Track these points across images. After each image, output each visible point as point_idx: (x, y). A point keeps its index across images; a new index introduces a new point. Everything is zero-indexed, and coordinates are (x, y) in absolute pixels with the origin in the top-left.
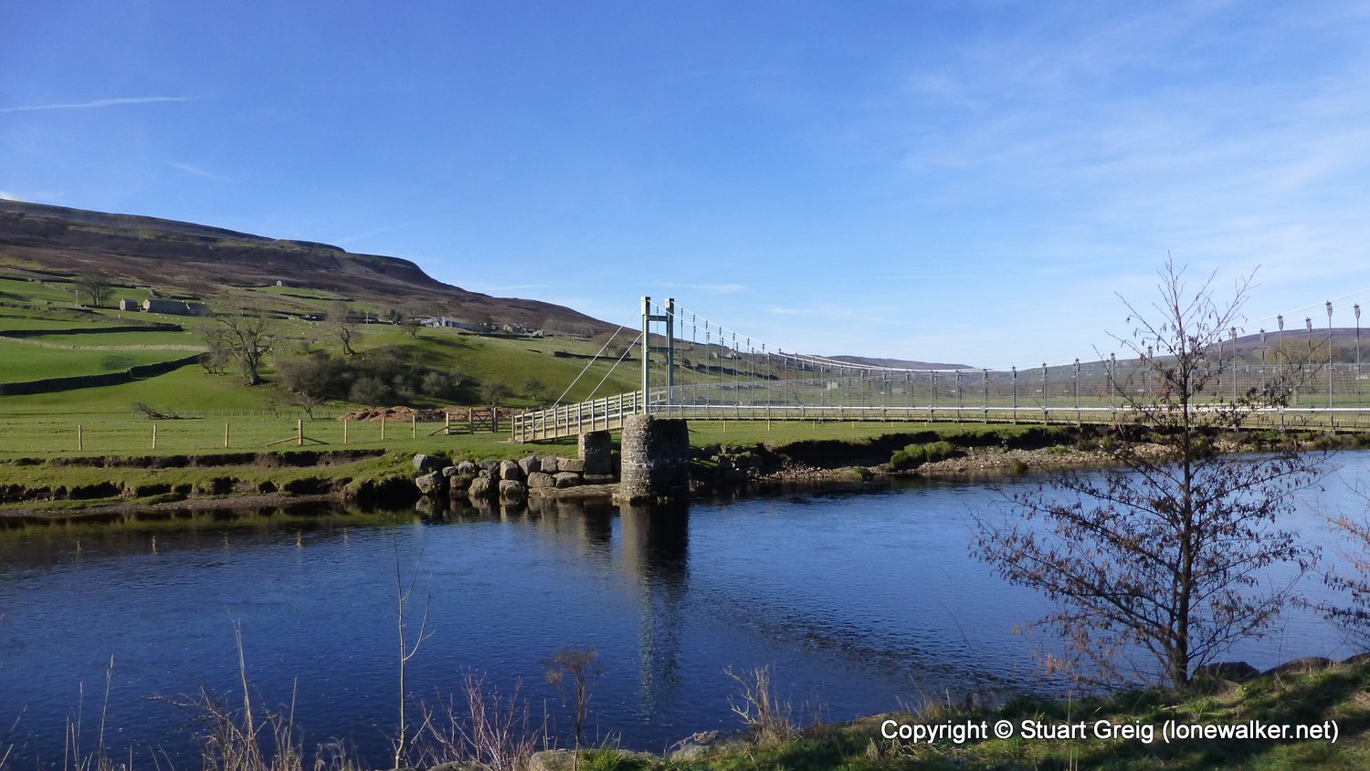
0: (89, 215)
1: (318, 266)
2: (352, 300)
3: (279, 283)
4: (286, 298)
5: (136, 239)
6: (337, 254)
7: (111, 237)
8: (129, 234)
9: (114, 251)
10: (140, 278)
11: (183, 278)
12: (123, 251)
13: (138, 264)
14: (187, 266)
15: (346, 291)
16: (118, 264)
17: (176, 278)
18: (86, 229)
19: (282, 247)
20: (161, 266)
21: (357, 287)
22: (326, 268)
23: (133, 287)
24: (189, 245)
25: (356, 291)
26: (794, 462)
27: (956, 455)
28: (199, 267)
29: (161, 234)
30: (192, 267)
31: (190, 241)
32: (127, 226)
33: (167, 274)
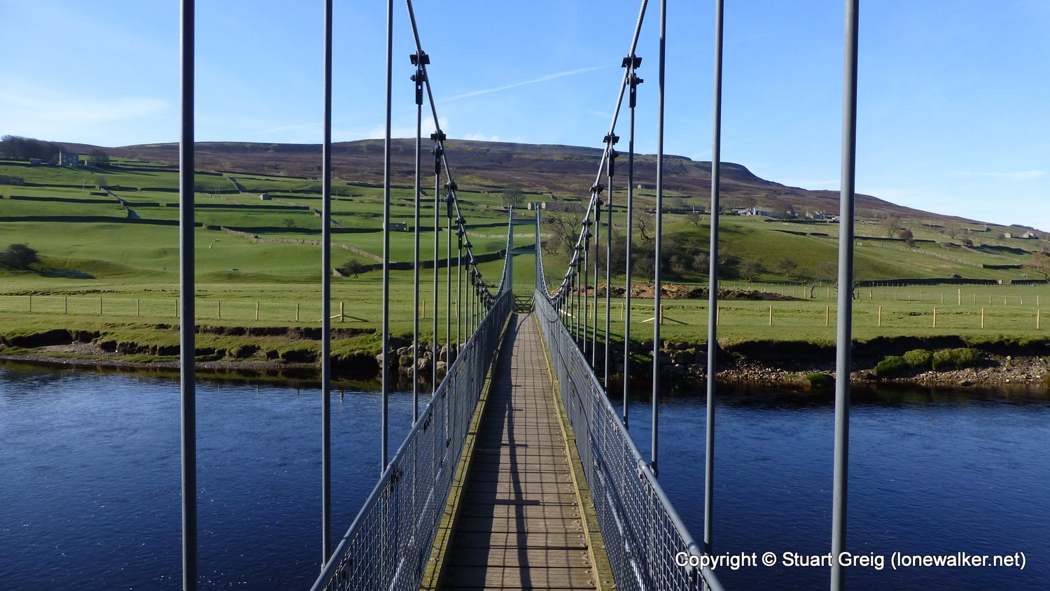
0: (526, 147)
1: (671, 173)
2: (690, 197)
3: (639, 186)
4: (642, 197)
5: (553, 161)
6: (685, 162)
7: (537, 160)
8: (548, 158)
9: (538, 170)
10: (548, 187)
11: (576, 186)
12: (544, 169)
13: (549, 178)
14: (580, 178)
15: (687, 190)
16: (537, 179)
17: (571, 186)
18: (523, 156)
19: (646, 160)
20: (563, 178)
21: (696, 187)
22: (676, 173)
23: (541, 194)
24: (584, 162)
25: (694, 190)
26: (749, 362)
27: (977, 364)
28: (587, 177)
29: (567, 156)
30: (583, 178)
31: (585, 160)
32: (547, 152)
33: (566, 183)
